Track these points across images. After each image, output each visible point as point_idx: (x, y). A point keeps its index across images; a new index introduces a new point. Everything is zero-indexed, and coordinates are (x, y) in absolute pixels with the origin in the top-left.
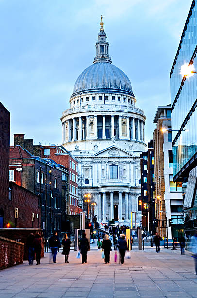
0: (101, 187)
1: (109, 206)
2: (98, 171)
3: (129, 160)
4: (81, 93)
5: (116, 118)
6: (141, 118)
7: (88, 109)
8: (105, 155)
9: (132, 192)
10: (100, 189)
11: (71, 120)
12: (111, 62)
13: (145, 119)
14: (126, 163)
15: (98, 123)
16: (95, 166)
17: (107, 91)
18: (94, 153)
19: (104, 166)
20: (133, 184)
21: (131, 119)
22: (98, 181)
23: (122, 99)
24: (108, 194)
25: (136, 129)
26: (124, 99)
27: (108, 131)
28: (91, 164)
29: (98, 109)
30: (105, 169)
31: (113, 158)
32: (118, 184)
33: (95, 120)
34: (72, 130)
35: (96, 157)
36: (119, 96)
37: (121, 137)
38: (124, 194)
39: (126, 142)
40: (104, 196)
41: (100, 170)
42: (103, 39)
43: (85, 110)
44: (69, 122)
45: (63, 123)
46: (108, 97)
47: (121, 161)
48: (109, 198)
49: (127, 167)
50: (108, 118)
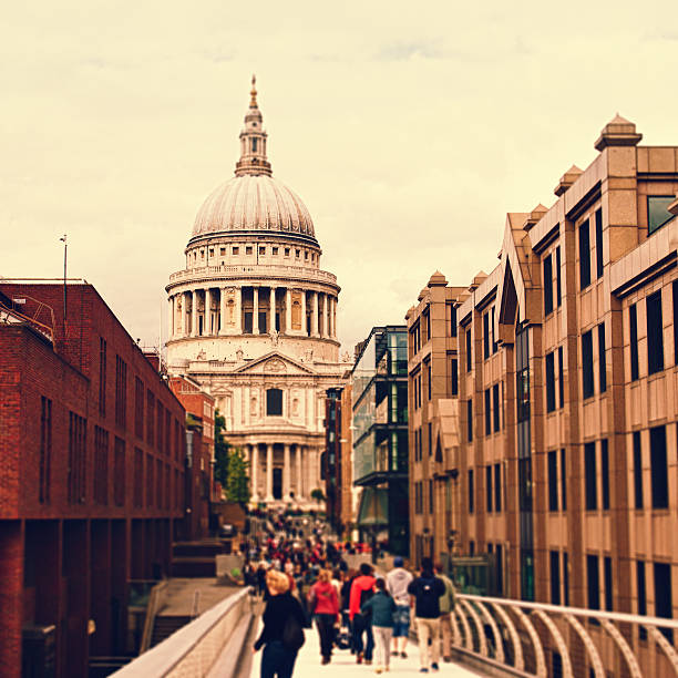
0: (250, 434)
1: (265, 470)
2: (243, 402)
3: (304, 381)
4: (210, 239)
5: (281, 292)
6: (331, 292)
7: (223, 273)
8: (259, 370)
9: (309, 444)
10: (247, 438)
11: (188, 294)
12: (270, 172)
13: (339, 290)
14: (300, 386)
15: (243, 301)
16: (237, 391)
17: (264, 237)
18: (237, 366)
19: (256, 392)
20: (311, 429)
21: (309, 294)
22: (243, 422)
23: (293, 252)
24: (263, 447)
25: (320, 313)
27: (263, 318)
28: (230, 389)
29: (243, 274)
30: (258, 398)
31: (273, 376)
32: (283, 428)
33: (238, 296)
34: (189, 312)
35: (240, 374)
36: (287, 246)
37: (289, 331)
38: (293, 447)
39: (300, 342)
40: (256, 451)
41: (248, 400)
42: (254, 125)
43: (218, 275)
44: (183, 297)
45: (172, 297)
46: (264, 248)
47: (289, 383)
48: (265, 455)
49: (300, 393)
50: (265, 292)
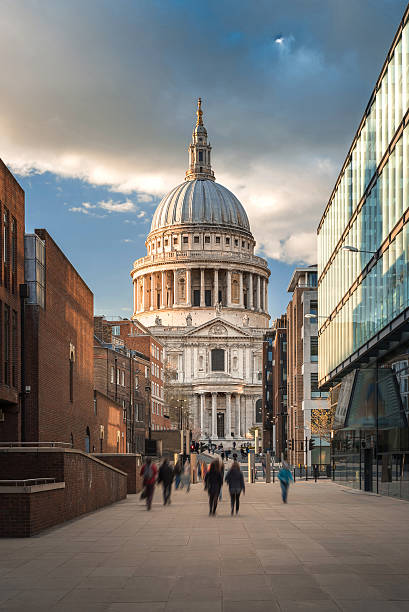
0: (198, 385)
1: (211, 415)
2: (192, 360)
3: (242, 342)
5: (223, 273)
6: (263, 273)
7: (176, 258)
8: (205, 333)
9: (246, 393)
10: (195, 388)
11: (148, 276)
13: (269, 274)
14: (238, 346)
15: (192, 281)
16: (188, 351)
17: (208, 228)
18: (187, 330)
19: (202, 351)
20: (248, 380)
21: (246, 274)
22: (192, 376)
23: (232, 241)
24: (209, 395)
25: (255, 291)
26: (236, 241)
27: (208, 294)
28: (182, 349)
29: (192, 258)
30: (204, 356)
31: (216, 338)
32: (224, 380)
33: (188, 277)
34: (149, 291)
35: (189, 336)
36: (227, 236)
37: (230, 304)
38: (234, 396)
39: (238, 313)
40: (202, 399)
41: (196, 358)
42: (201, 139)
43: (172, 259)
44: (144, 279)
45: (136, 280)
46: (209, 238)
47: (230, 344)
48: (211, 402)
49: (239, 353)
50: (209, 272)
